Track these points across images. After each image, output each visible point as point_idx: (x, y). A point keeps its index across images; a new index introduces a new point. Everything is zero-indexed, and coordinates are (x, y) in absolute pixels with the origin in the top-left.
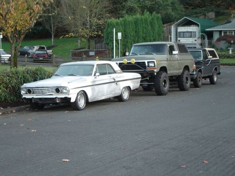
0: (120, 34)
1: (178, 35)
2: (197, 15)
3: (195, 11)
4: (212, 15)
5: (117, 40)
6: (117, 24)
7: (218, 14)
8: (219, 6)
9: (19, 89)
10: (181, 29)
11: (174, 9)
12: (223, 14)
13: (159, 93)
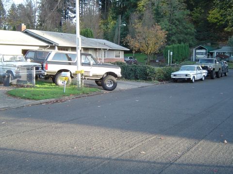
0: (171, 53)
1: (196, 54)
2: (202, 44)
3: (201, 42)
4: (209, 44)
5: (170, 56)
6: (170, 48)
7: (212, 44)
8: (212, 40)
9: (171, 75)
10: (198, 51)
11: (193, 41)
12: (214, 44)
13: (212, 78)
